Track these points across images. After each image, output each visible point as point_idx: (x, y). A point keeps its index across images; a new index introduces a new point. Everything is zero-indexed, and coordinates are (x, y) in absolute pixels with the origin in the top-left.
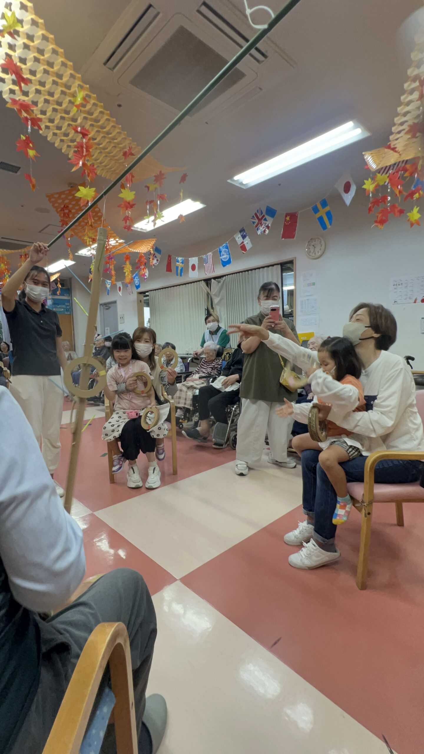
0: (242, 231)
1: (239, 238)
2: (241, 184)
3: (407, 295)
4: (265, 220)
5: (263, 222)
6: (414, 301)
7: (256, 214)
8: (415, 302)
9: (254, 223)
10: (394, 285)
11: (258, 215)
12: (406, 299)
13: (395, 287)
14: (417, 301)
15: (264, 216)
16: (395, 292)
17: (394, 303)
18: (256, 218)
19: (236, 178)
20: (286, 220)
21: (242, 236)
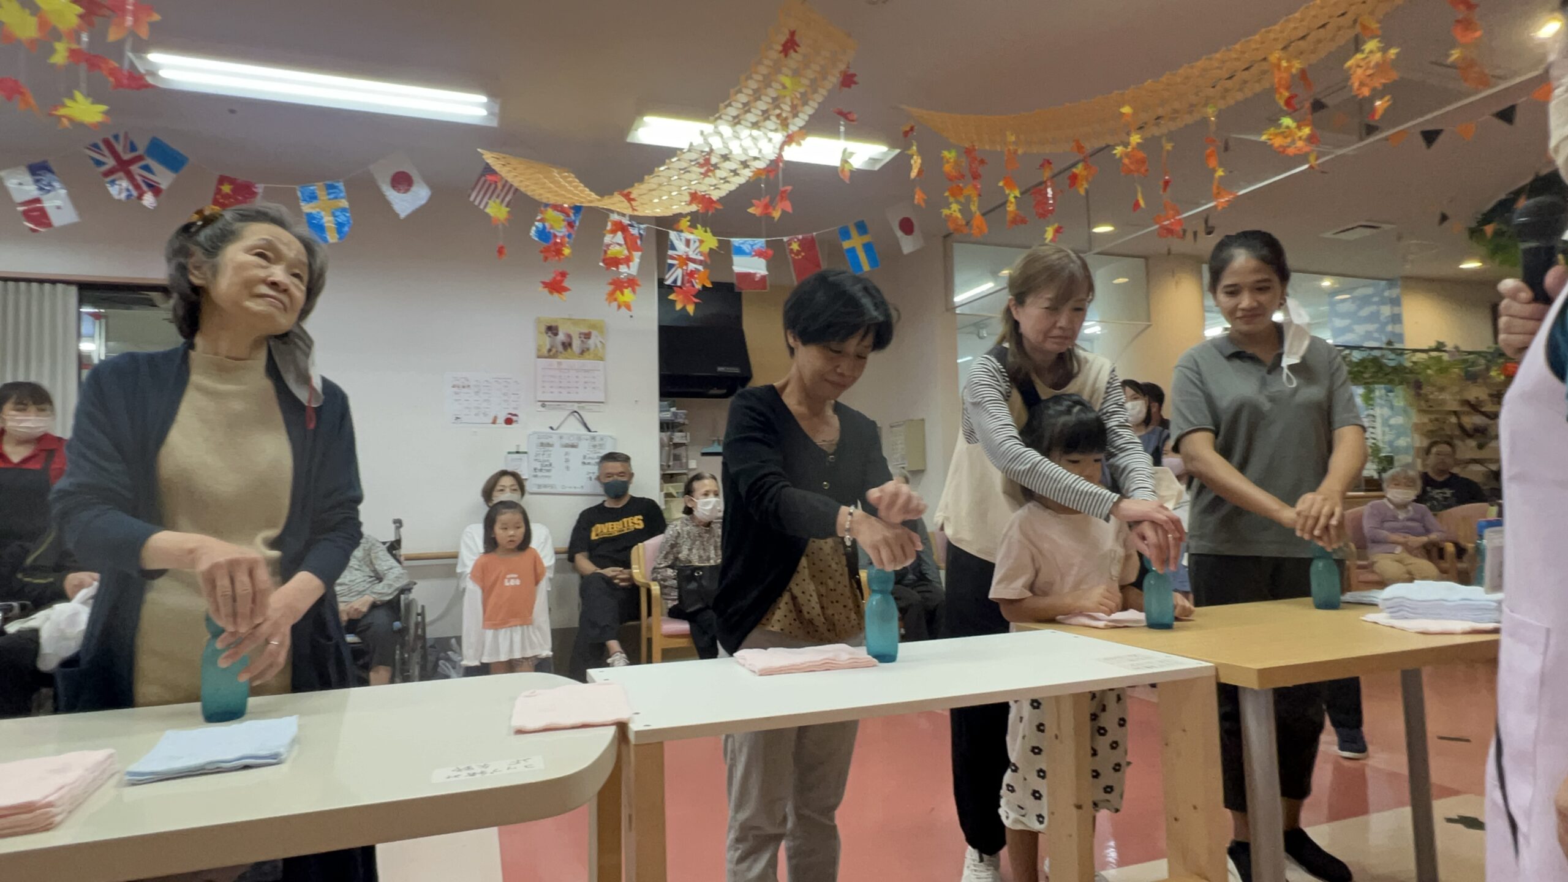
0: (38, 170)
1: (20, 184)
2: (153, 74)
3: (478, 408)
4: (147, 168)
5: (135, 168)
6: (491, 421)
7: (107, 143)
8: (494, 422)
9: (99, 163)
10: (454, 387)
11: (119, 148)
12: (476, 415)
13: (456, 389)
14: (498, 421)
15: (139, 158)
16: (456, 400)
17: (454, 421)
18: (106, 152)
19: (155, 57)
20: (218, 191)
21: (37, 181)
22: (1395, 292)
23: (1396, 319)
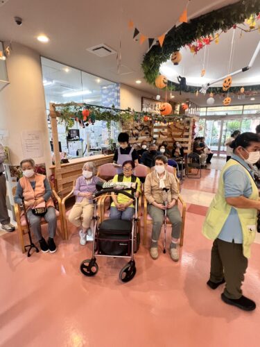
22: (119, 88)
23: (118, 98)
